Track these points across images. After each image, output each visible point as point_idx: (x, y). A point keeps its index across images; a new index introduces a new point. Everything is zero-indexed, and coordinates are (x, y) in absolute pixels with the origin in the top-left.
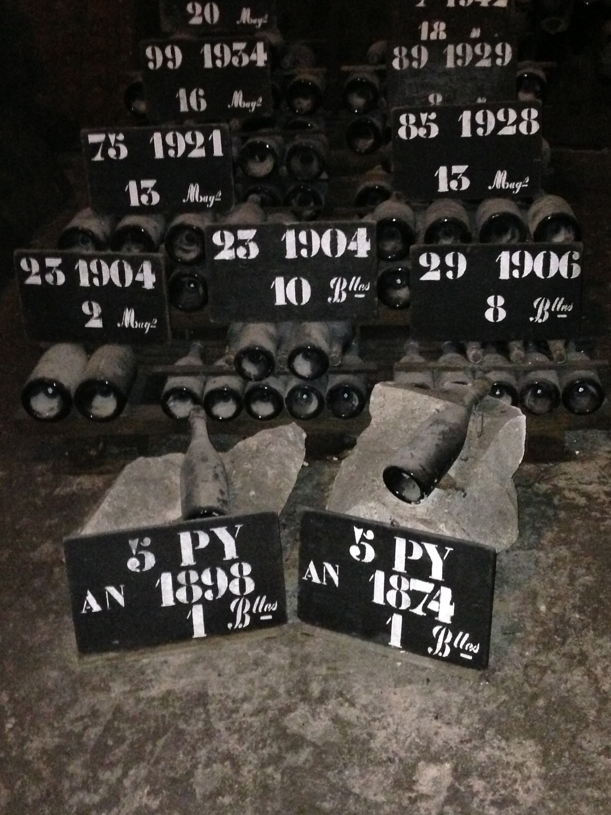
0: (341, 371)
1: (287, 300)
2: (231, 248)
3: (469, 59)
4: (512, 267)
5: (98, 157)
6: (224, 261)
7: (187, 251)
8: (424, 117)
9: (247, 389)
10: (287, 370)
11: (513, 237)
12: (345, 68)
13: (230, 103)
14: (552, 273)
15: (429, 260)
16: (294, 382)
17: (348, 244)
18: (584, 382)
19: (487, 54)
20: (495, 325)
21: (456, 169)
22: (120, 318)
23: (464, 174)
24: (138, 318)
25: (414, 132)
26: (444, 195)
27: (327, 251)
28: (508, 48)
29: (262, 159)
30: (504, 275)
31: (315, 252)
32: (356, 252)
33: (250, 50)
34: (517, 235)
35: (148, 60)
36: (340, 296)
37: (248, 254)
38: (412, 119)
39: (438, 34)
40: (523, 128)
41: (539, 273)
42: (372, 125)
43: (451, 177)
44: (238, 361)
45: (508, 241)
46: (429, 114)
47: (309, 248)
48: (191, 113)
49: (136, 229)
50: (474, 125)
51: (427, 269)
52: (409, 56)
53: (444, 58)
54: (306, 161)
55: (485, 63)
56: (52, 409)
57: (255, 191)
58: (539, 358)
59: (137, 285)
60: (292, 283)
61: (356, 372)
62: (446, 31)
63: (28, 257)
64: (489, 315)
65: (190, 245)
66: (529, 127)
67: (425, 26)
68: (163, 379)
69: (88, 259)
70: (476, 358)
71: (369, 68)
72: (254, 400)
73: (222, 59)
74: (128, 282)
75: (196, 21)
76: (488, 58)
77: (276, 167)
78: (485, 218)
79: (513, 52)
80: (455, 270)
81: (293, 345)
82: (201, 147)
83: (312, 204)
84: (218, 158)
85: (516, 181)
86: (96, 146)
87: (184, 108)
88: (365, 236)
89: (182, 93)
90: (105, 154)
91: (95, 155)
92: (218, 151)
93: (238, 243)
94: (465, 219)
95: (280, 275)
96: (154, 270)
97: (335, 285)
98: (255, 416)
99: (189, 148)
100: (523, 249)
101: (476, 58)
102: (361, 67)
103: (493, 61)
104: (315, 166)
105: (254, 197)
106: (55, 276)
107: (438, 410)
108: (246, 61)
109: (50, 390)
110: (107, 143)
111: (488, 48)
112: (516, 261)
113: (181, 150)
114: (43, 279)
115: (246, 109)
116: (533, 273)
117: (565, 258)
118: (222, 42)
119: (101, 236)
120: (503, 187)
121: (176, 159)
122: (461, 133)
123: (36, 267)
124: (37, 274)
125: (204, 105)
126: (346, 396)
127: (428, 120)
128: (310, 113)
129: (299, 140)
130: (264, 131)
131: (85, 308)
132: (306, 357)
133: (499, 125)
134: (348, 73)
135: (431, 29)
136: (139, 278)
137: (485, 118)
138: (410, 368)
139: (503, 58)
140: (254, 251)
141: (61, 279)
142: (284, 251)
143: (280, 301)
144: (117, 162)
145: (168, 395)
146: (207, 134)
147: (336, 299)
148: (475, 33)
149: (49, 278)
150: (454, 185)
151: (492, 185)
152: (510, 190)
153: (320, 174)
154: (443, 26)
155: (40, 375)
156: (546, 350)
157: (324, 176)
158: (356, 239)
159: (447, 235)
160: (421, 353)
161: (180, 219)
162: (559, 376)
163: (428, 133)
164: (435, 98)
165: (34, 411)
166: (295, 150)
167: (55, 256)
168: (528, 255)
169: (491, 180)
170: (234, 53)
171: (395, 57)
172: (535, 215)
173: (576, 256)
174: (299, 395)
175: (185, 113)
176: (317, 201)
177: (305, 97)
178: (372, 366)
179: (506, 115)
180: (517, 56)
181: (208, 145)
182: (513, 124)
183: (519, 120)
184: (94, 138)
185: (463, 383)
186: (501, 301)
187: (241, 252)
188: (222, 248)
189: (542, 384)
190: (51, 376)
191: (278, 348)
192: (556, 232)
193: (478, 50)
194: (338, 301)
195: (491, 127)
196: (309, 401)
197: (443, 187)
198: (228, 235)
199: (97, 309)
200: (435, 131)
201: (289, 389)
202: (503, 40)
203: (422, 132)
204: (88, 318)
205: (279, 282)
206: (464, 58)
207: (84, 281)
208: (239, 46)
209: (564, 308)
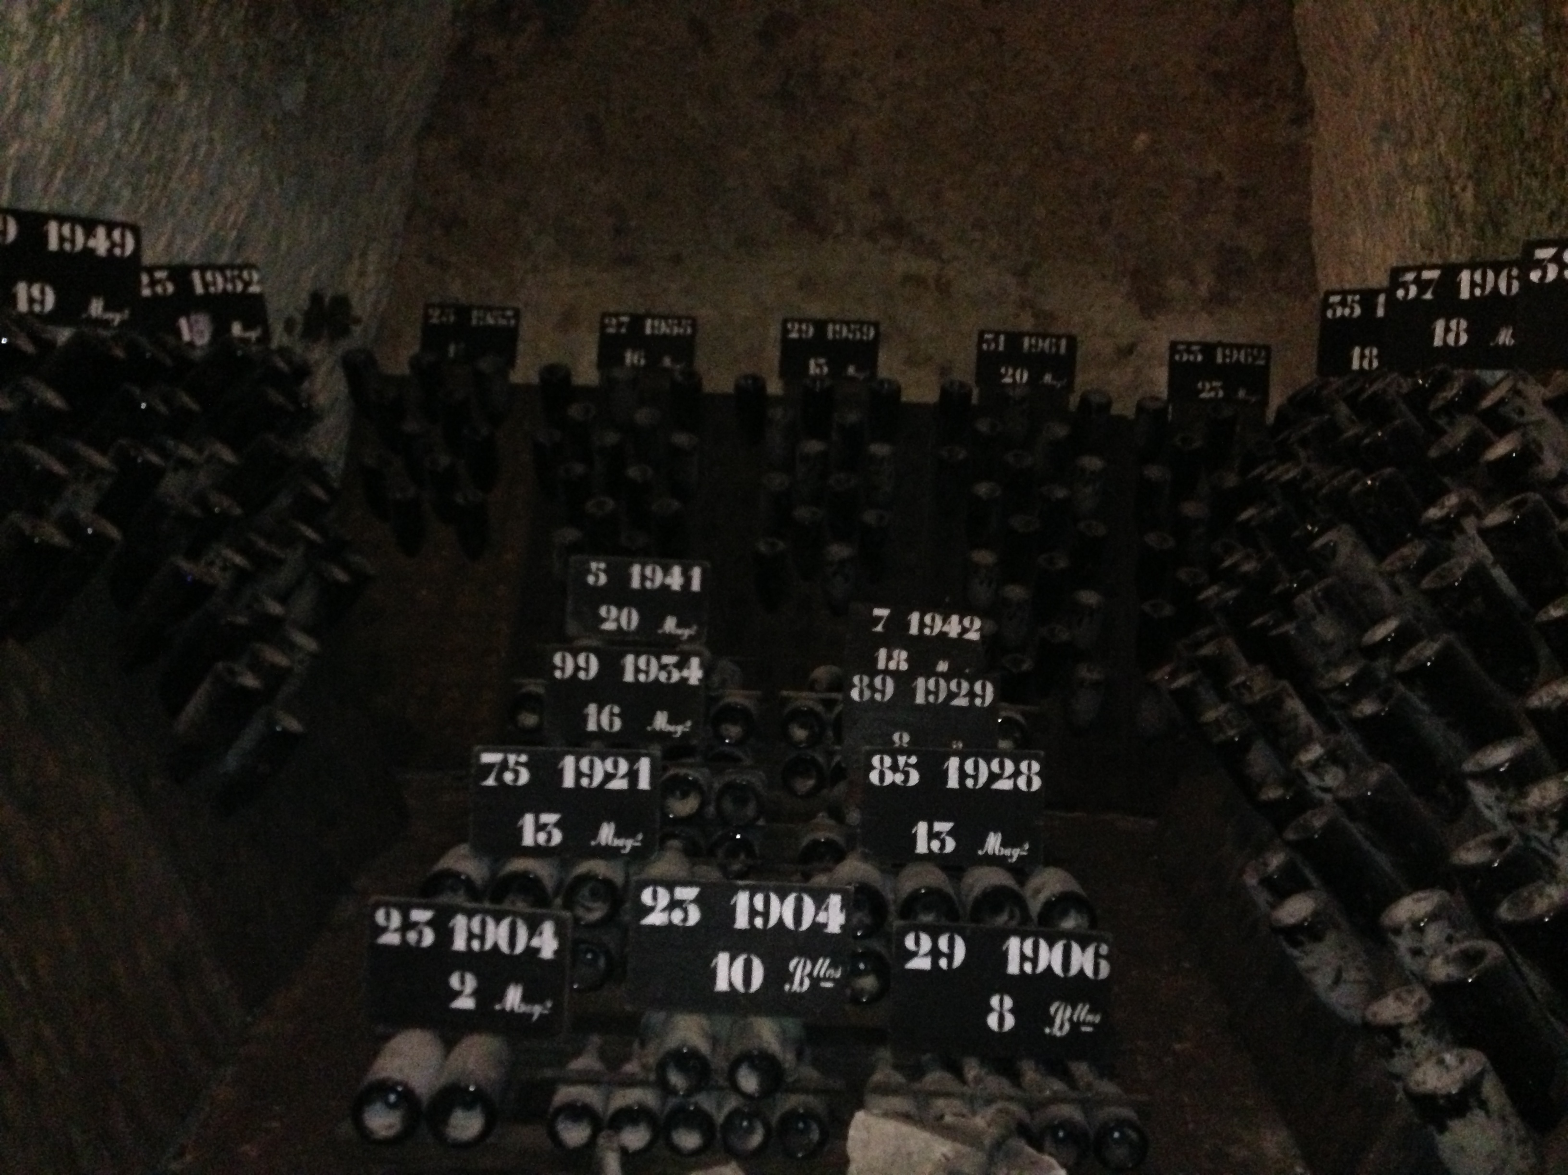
0: (794, 1089)
1: (731, 984)
2: (664, 910)
3: (942, 696)
4: (1023, 958)
5: (490, 782)
6: (653, 928)
7: (589, 910)
8: (902, 760)
9: (667, 1109)
10: (726, 1084)
11: (1012, 917)
12: (785, 693)
13: (651, 724)
14: (1074, 970)
15: (917, 942)
16: (732, 1102)
17: (816, 914)
18: (1121, 1123)
19: (964, 691)
20: (1001, 1036)
21: (939, 826)
22: (501, 997)
23: (949, 833)
24: (526, 998)
25: (889, 778)
26: (922, 858)
27: (789, 922)
28: (990, 688)
29: (685, 795)
30: (1013, 968)
31: (773, 921)
32: (825, 925)
33: (682, 665)
34: (1017, 913)
35: (555, 667)
36: (801, 983)
37: (685, 919)
38: (888, 761)
39: (898, 663)
40: (1022, 783)
41: (1058, 969)
42: (814, 761)
43: (932, 835)
44: (662, 1067)
45: (1006, 923)
46: (909, 757)
47: (766, 915)
48: (601, 734)
49: (523, 876)
50: (963, 775)
51: (914, 954)
52: (871, 686)
53: (913, 692)
54: (741, 802)
55: (961, 702)
56: (390, 1127)
57: (674, 836)
58: (1058, 1086)
59: (532, 952)
60: (740, 962)
61: (816, 1092)
62: (907, 660)
63: (388, 905)
64: (992, 1021)
65: (594, 901)
66: (1029, 782)
67: (882, 653)
68: (550, 1087)
69: (470, 915)
70: (978, 1080)
71: (814, 695)
72: (676, 1126)
73: (647, 673)
74: (520, 948)
75: (609, 626)
76: (965, 696)
77: (703, 805)
78: (977, 891)
79: (995, 692)
80: (950, 957)
81: (737, 1049)
82: (623, 777)
83: (742, 857)
84: (644, 791)
85: (1013, 846)
86: (490, 767)
87: (592, 726)
88: (839, 905)
89: (592, 709)
90: (499, 778)
91: (485, 778)
92: (644, 783)
93: (674, 904)
94: (949, 889)
95: (724, 949)
96: (559, 934)
97: (796, 968)
98: (675, 1150)
99: (608, 777)
100: (1036, 936)
101: (951, 696)
102: (804, 694)
103: (972, 701)
104: (751, 810)
105: (675, 843)
106: (420, 934)
107: (944, 1155)
108: (676, 676)
109: (392, 1098)
110: (504, 766)
111: (965, 685)
112: (1028, 951)
113: (598, 779)
114: (403, 937)
115: (670, 734)
116: (1049, 968)
117: (1090, 951)
118: (648, 653)
119: (479, 882)
120: (997, 853)
121: (589, 790)
122: (946, 782)
123: (396, 919)
124: (396, 930)
125: (618, 724)
126: (801, 1125)
127: (907, 764)
128: (739, 743)
129: (732, 776)
130: (690, 760)
131: (454, 981)
132: (753, 1067)
133: (993, 777)
134: (787, 699)
135: (889, 658)
136: (535, 942)
137: (976, 767)
138: (885, 1090)
139: (983, 697)
140: (694, 916)
141: (429, 938)
142: (733, 920)
143: (722, 985)
144: (513, 789)
145: (560, 1110)
146: (633, 760)
147: (796, 987)
148: (943, 666)
149: (412, 936)
150: (935, 845)
151: (982, 850)
152: (1005, 857)
153: (757, 819)
154: (904, 655)
155: (383, 1075)
156: (1066, 1076)
157: (761, 822)
158: (826, 909)
159: (927, 909)
160: (897, 1067)
161: (585, 867)
162: (1086, 1112)
163: (907, 779)
164: (901, 738)
165: (366, 1128)
166: (729, 787)
167: (425, 907)
168: (1043, 945)
169: (982, 843)
170: (663, 667)
171: (854, 686)
172: (1037, 891)
173: (1104, 949)
174: (737, 1122)
175: (592, 733)
176: (750, 853)
177: (735, 722)
178: (838, 1084)
179: (1002, 766)
180: (1000, 695)
181: (633, 776)
182: (1009, 777)
183: (1017, 773)
184: (489, 758)
185: (963, 1116)
186: (1008, 1003)
187: (677, 917)
188: (651, 909)
189: (1066, 1124)
190: (397, 1076)
191: (714, 1050)
192: (1064, 914)
193: (953, 685)
194: (798, 990)
195: (983, 778)
196: (750, 1130)
197: (921, 848)
198: (663, 893)
199: (471, 983)
200: (914, 778)
201: (726, 1110)
202: (984, 677)
203: (899, 778)
204: (457, 994)
205: (723, 959)
206: (936, 694)
207: (460, 944)
208: (669, 659)
209: (1090, 1018)
